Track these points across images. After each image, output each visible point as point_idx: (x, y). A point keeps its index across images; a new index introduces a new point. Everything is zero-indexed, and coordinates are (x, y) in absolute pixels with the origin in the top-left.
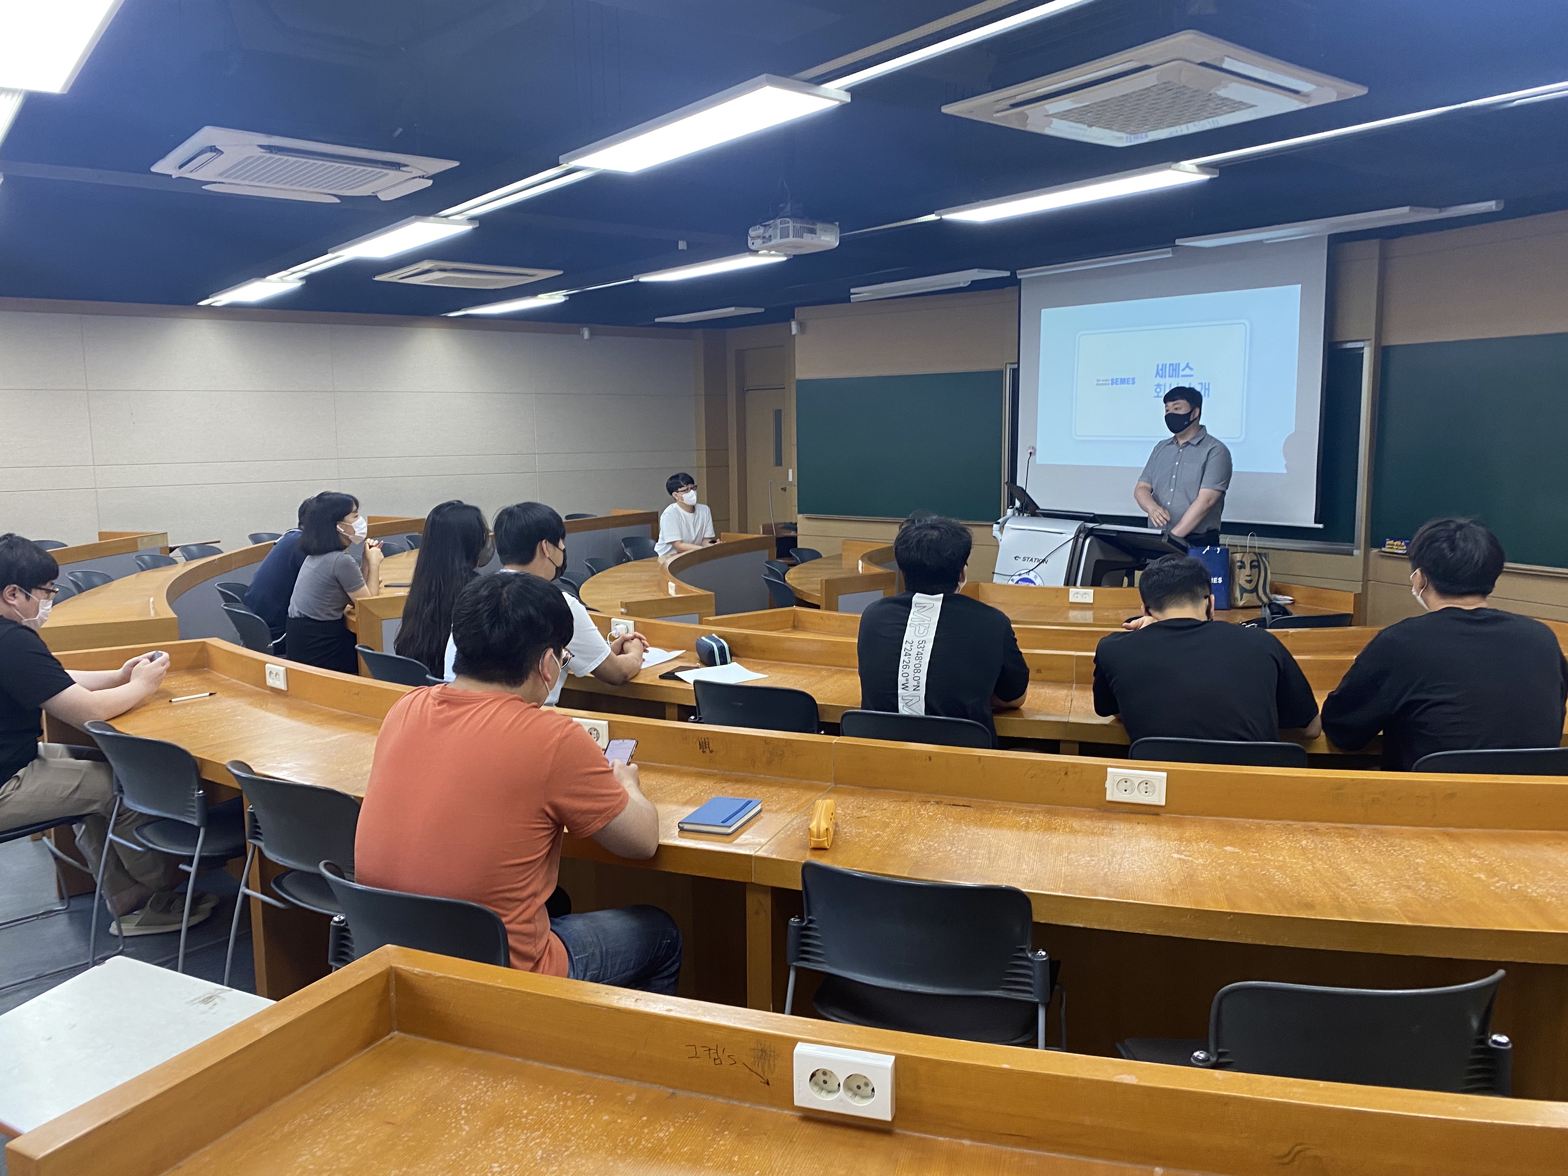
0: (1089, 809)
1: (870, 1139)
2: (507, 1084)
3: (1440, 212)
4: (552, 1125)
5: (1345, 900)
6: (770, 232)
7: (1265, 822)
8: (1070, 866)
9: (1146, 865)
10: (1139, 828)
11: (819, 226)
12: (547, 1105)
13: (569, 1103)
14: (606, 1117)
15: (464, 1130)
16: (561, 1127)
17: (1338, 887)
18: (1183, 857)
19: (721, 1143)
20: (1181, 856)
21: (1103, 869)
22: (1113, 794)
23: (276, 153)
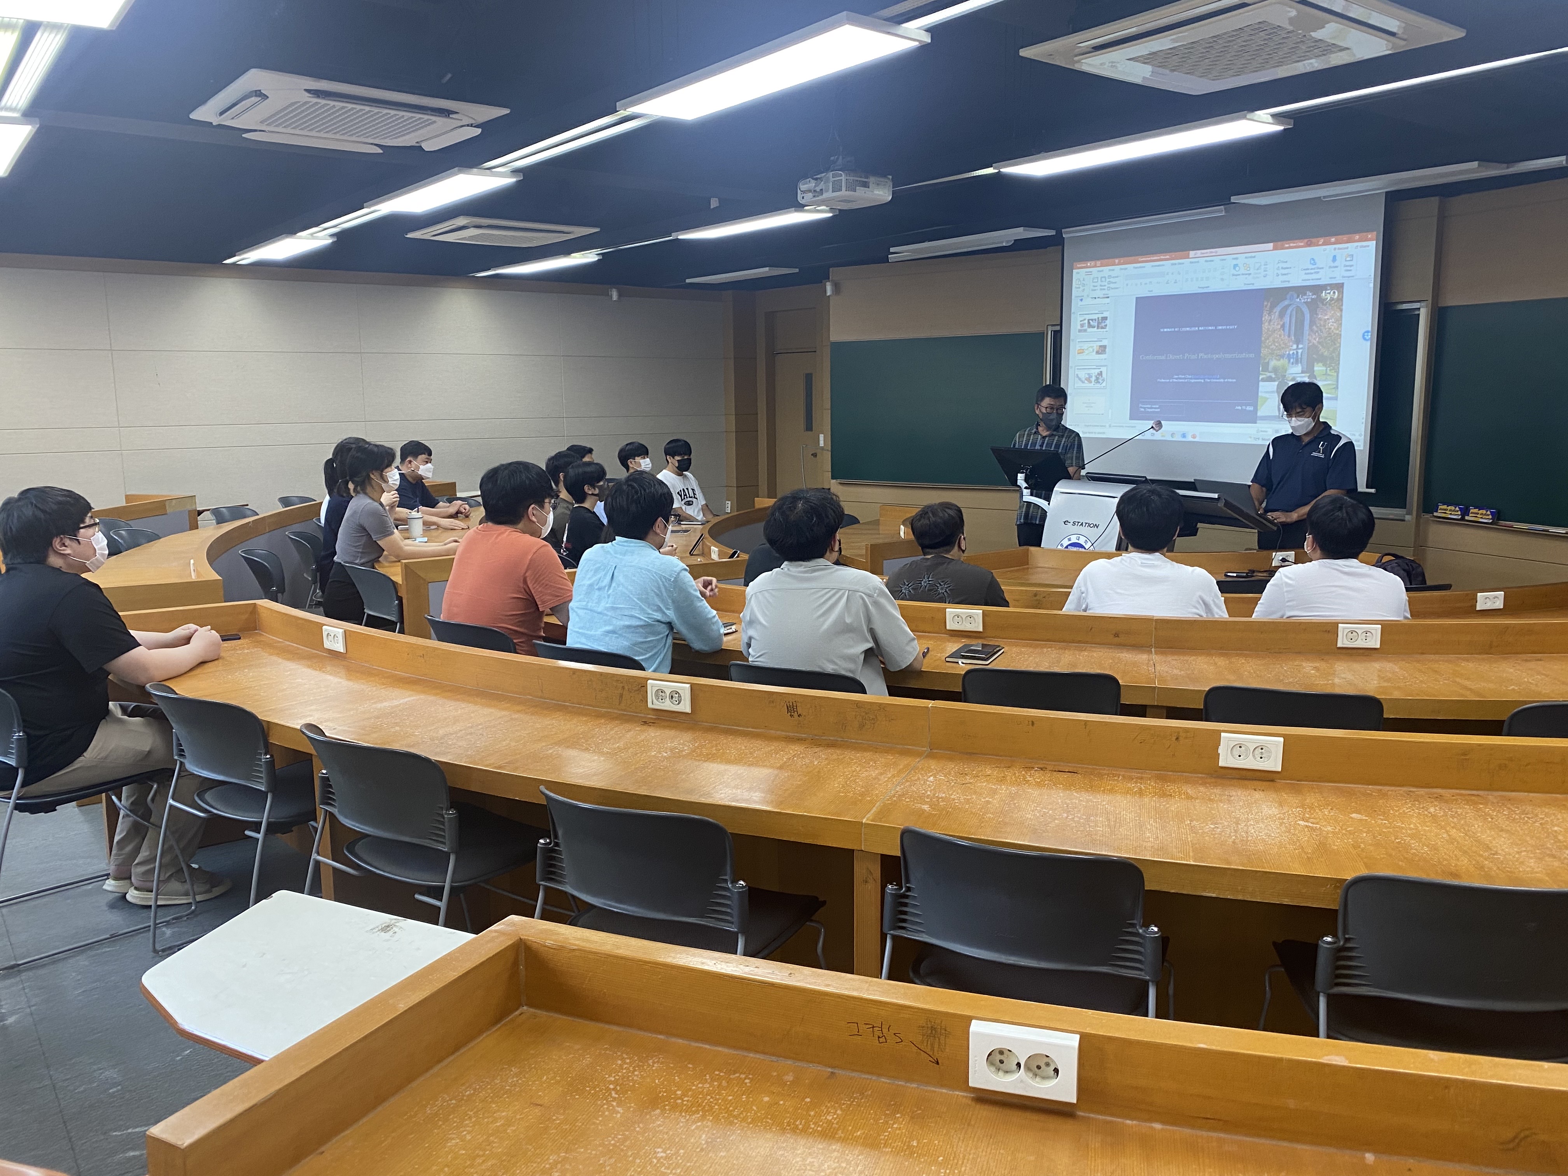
0: (1200, 775)
1: (1053, 1123)
2: (654, 1063)
3: (1508, 168)
4: (712, 1108)
5: (1490, 869)
6: (822, 185)
7: (1387, 788)
8: (1195, 833)
9: (1273, 832)
10: (1258, 795)
11: (872, 180)
12: (700, 1085)
13: (724, 1083)
14: (766, 1099)
15: (618, 1112)
16: (720, 1109)
17: (1481, 856)
18: (1310, 825)
19: (895, 1126)
20: (1306, 824)
21: (1230, 836)
22: (1226, 760)
23: (324, 98)
